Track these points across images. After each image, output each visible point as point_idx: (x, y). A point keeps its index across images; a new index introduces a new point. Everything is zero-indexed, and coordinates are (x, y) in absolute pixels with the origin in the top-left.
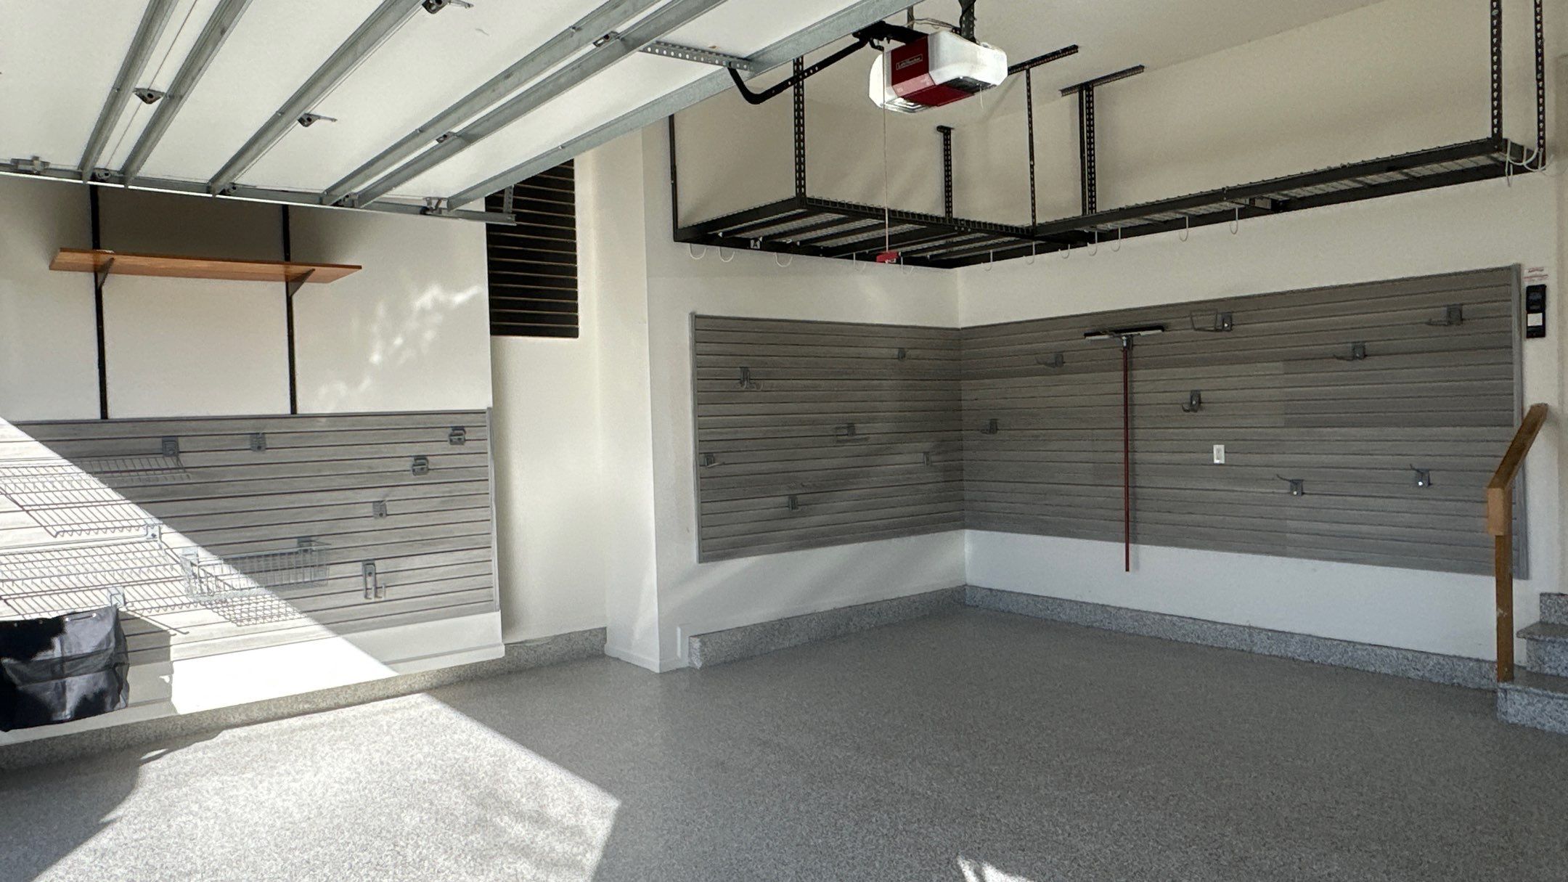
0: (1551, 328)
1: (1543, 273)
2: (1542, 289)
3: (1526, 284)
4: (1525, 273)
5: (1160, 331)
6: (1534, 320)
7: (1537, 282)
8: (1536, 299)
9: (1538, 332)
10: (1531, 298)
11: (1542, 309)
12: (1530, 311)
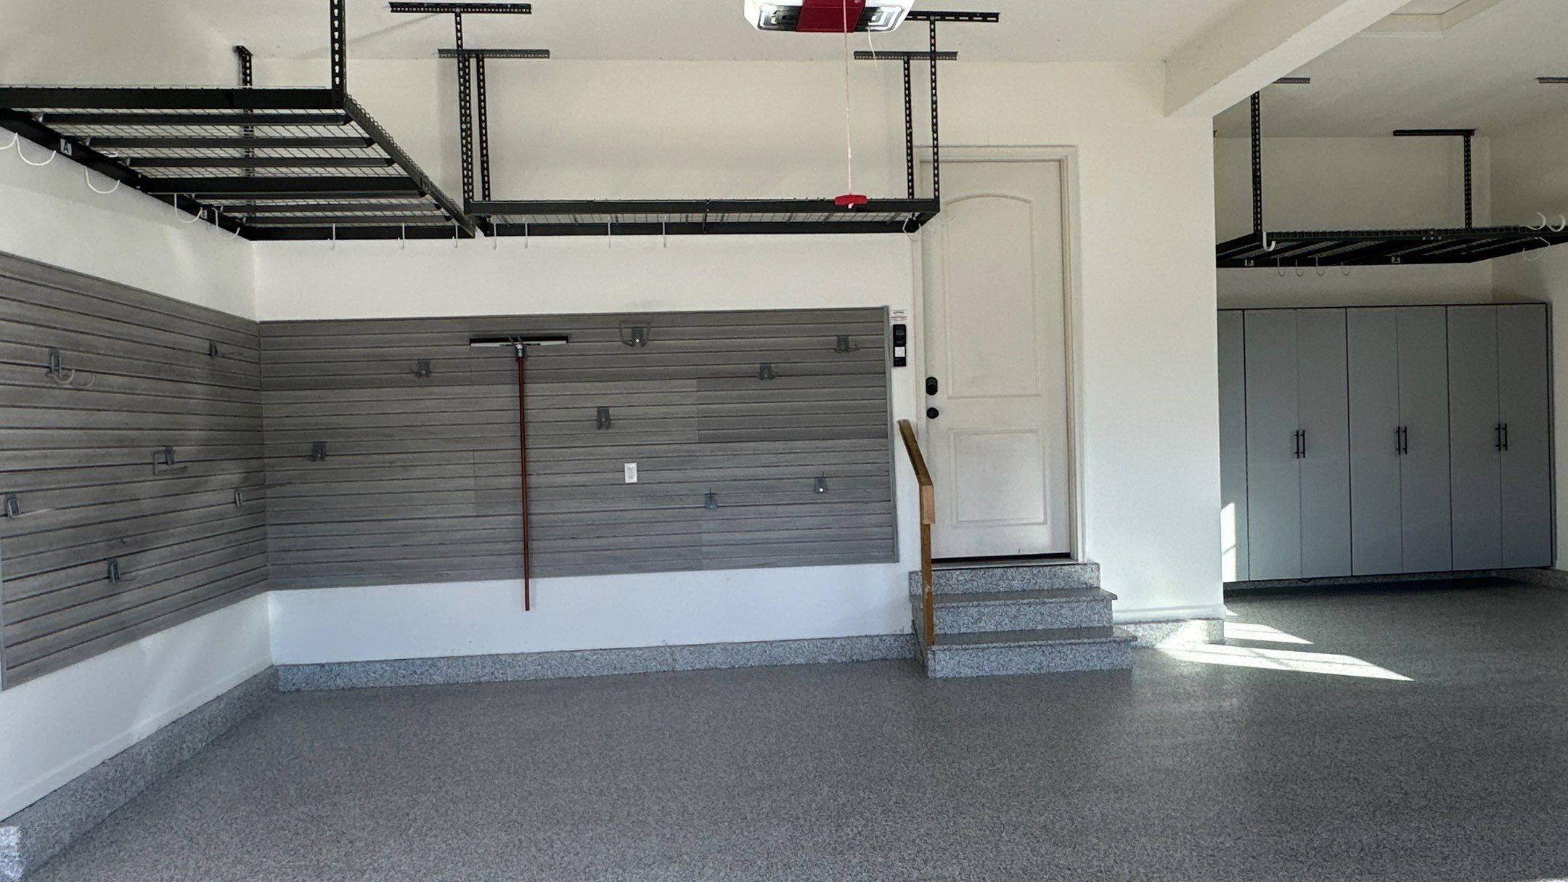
0: (909, 361)
1: (904, 315)
2: (903, 327)
3: (893, 323)
4: (892, 314)
5: (565, 342)
6: (899, 352)
7: (900, 322)
8: (900, 335)
9: (901, 362)
10: (897, 334)
11: (904, 344)
12: (896, 345)
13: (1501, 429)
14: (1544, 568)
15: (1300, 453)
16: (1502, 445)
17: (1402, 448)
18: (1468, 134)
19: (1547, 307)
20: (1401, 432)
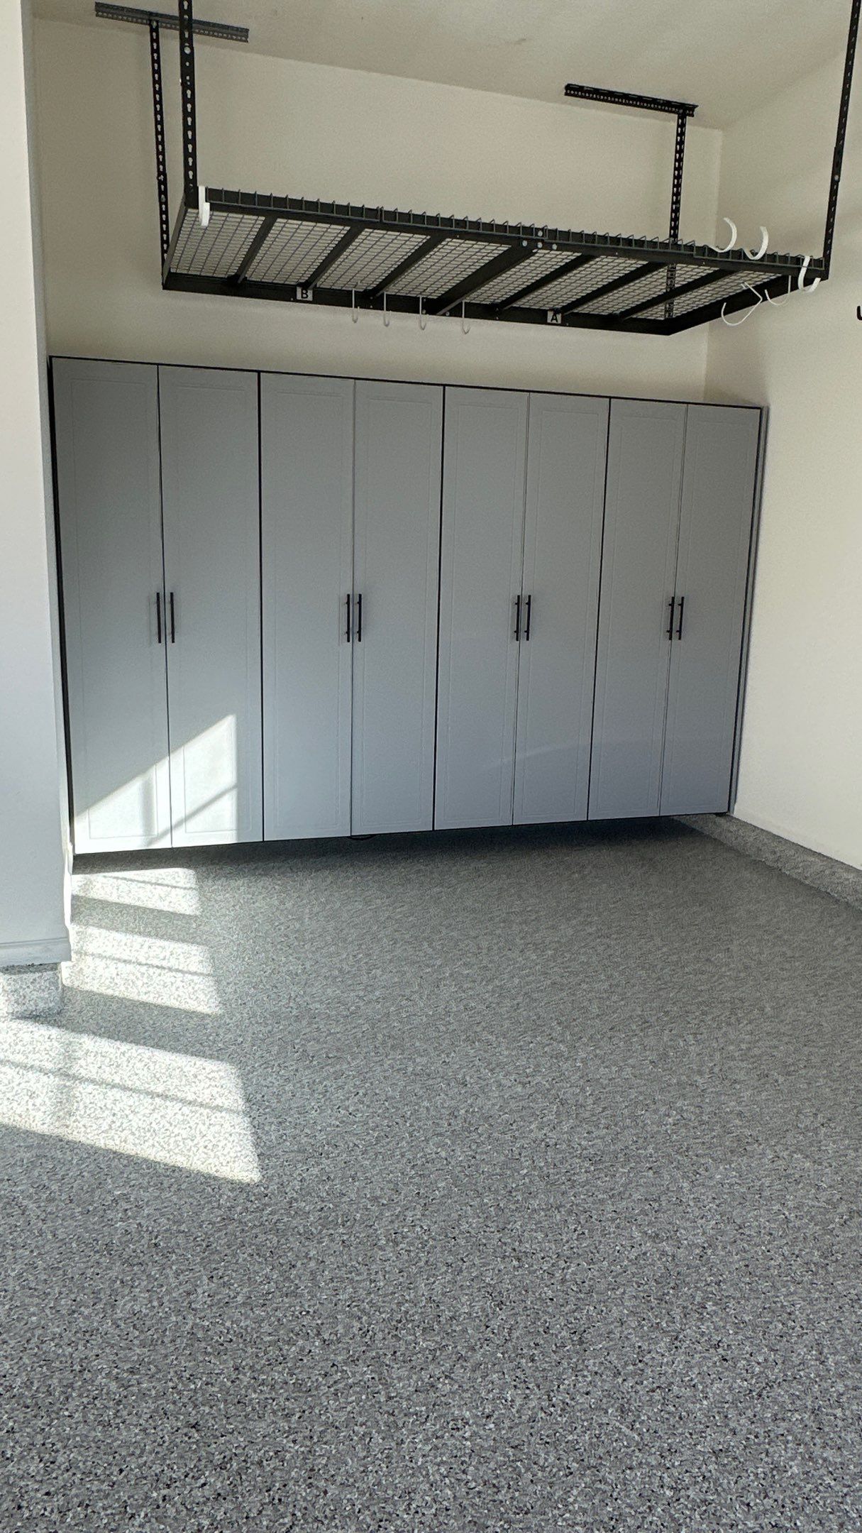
13: (676, 606)
14: (718, 814)
15: (354, 630)
16: (674, 630)
17: (522, 630)
18: (684, 111)
19: (762, 413)
20: (523, 606)
